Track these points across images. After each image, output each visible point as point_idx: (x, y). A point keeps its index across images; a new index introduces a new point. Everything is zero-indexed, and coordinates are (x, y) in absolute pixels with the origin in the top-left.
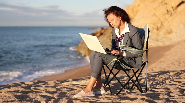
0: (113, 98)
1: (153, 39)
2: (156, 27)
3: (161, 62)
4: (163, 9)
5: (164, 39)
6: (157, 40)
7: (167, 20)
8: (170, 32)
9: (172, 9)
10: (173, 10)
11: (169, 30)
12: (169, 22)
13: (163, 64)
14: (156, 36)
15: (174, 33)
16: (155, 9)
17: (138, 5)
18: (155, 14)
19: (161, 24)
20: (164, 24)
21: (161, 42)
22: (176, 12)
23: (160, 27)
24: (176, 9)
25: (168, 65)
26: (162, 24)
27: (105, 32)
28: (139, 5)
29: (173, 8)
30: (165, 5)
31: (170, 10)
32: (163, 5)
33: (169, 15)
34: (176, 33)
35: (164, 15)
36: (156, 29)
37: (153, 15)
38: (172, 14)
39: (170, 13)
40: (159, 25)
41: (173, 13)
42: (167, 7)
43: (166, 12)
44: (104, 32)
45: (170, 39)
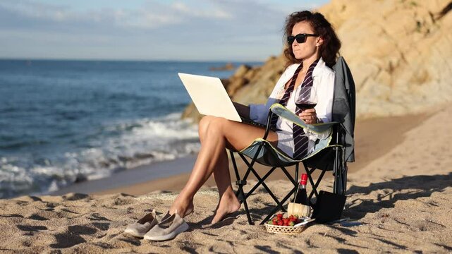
0: (251, 230)
1: (379, 98)
2: (387, 66)
3: (394, 155)
4: (407, 20)
5: (408, 98)
6: (388, 100)
7: (415, 48)
8: (423, 80)
9: (429, 20)
10: (434, 21)
11: (421, 73)
12: (420, 53)
13: (398, 162)
14: (388, 89)
15: (434, 83)
16: (385, 18)
17: (341, 8)
18: (384, 32)
19: (399, 57)
20: (409, 58)
21: (400, 104)
22: (439, 27)
23: (398, 65)
24: (439, 18)
25: (410, 163)
26: (403, 56)
27: (255, 78)
28: (344, 8)
29: (432, 15)
30: (411, 8)
31: (425, 22)
32: (405, 8)
33: (422, 35)
34: (439, 81)
35: (407, 34)
36: (387, 70)
37: (380, 35)
38: (428, 31)
39: (423, 29)
40: (395, 61)
41: (432, 29)
42: (416, 14)
43: (414, 26)
44: (253, 76)
45: (424, 97)
